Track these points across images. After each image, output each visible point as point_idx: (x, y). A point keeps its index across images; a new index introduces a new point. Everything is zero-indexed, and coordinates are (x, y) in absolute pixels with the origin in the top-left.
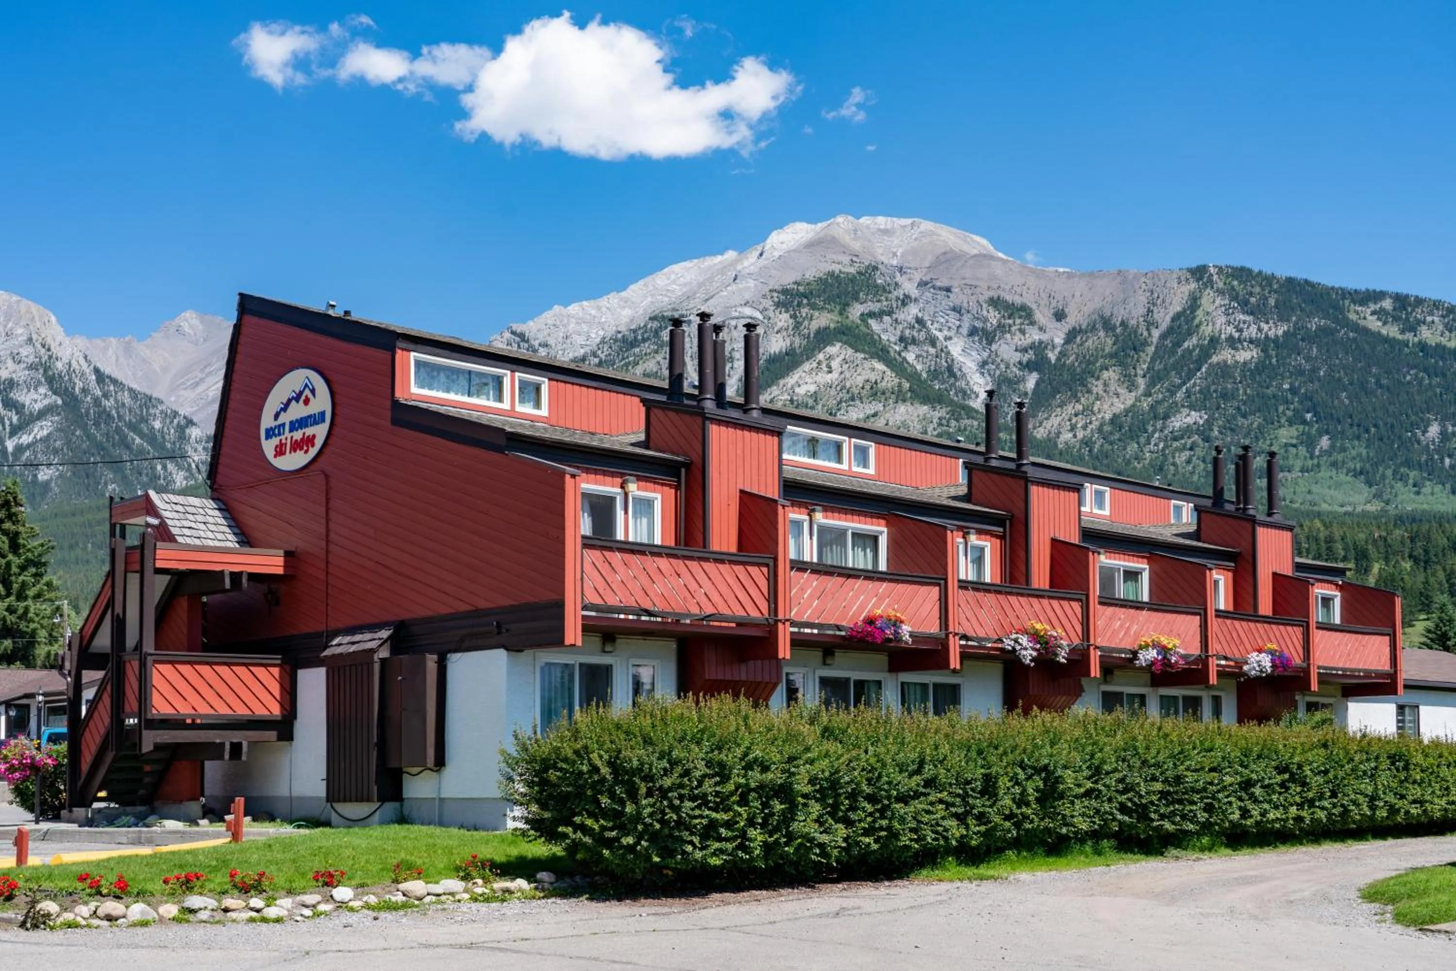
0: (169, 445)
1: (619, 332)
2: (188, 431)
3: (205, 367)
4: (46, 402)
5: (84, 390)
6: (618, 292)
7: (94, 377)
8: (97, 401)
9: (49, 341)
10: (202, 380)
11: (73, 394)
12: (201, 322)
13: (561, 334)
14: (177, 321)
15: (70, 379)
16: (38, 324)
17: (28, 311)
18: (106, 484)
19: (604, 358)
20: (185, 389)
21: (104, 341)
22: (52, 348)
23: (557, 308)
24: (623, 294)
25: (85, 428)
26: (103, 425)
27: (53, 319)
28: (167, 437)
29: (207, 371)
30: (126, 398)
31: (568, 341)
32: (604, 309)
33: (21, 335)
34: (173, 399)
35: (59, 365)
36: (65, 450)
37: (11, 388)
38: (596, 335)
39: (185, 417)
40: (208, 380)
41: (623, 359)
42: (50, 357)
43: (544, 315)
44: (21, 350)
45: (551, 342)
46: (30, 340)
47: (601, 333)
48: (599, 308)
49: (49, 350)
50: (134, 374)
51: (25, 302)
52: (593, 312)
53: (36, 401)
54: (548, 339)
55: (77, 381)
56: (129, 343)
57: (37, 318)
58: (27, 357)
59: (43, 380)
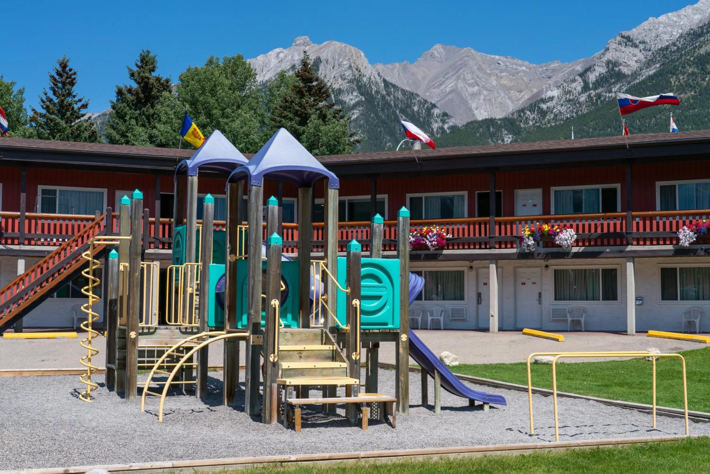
0: (421, 119)
1: (692, 29)
2: (432, 111)
3: (445, 75)
4: (357, 100)
5: (377, 92)
6: (692, 5)
7: (383, 85)
8: (383, 97)
9: (360, 66)
10: (444, 82)
11: (371, 94)
12: (444, 50)
13: (654, 35)
14: (431, 50)
15: (370, 87)
16: (355, 58)
17: (350, 52)
18: (386, 143)
19: (680, 46)
20: (434, 88)
21: (392, 65)
22: (361, 70)
23: (651, 19)
24: (695, 6)
25: (376, 114)
26: (386, 111)
27: (363, 54)
28: (421, 115)
29: (446, 77)
30: (400, 95)
31: (658, 38)
32: (682, 16)
33: (346, 64)
34: (427, 94)
35: (365, 79)
36: (365, 125)
37: (340, 94)
38: (677, 33)
39: (431, 103)
40: (446, 82)
41: (692, 45)
42: (360, 75)
43: (642, 24)
44: (345, 73)
45: (647, 40)
46: (350, 66)
47: (680, 31)
48: (679, 16)
49: (360, 71)
50: (408, 82)
51: (349, 47)
52: (675, 19)
53: (352, 100)
54: (645, 38)
55: (373, 87)
56: (406, 65)
57: (354, 55)
58: (348, 76)
59: (356, 88)
